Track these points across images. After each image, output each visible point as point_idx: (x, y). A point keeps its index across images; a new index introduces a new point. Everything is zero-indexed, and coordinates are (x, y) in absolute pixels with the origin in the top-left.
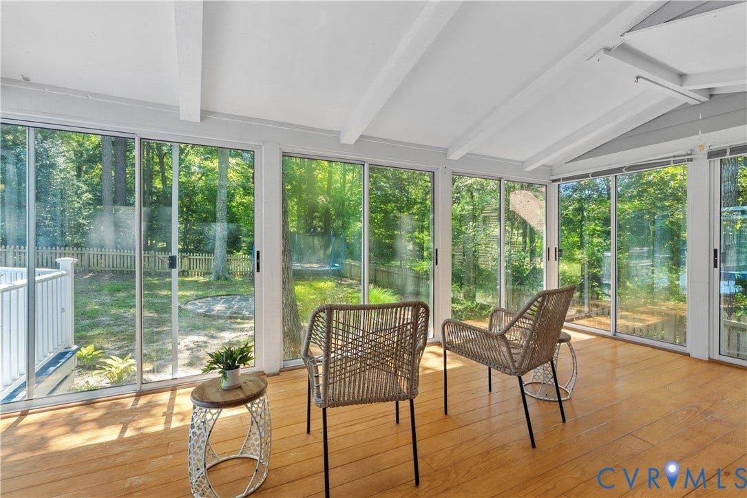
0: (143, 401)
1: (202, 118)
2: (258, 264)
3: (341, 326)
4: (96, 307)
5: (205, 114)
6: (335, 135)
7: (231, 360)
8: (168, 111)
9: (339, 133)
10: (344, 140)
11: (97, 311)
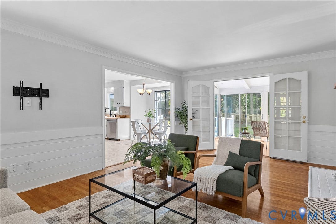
2: (262, 117)
3: (254, 124)
7: (245, 129)
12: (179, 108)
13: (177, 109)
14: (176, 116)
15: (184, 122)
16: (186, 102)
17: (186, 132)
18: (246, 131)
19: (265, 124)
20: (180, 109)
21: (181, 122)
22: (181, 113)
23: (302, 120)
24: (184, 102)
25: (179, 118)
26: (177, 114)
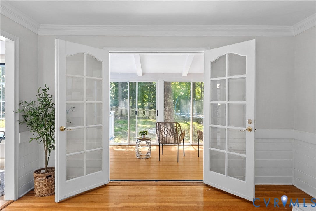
0: (130, 146)
1: (143, 75)
2: (157, 114)
3: (161, 126)
4: (117, 129)
5: (143, 74)
6: (180, 74)
7: (144, 133)
8: (135, 74)
9: (182, 73)
10: (183, 75)
11: (117, 130)
12: (29, 102)
13: (26, 105)
14: (23, 119)
15: (43, 134)
16: (48, 89)
17: (48, 154)
18: (147, 136)
19: (176, 126)
20: (32, 103)
21: (36, 134)
22: (35, 114)
23: (247, 126)
24: (45, 88)
25: (31, 124)
26: (25, 116)
